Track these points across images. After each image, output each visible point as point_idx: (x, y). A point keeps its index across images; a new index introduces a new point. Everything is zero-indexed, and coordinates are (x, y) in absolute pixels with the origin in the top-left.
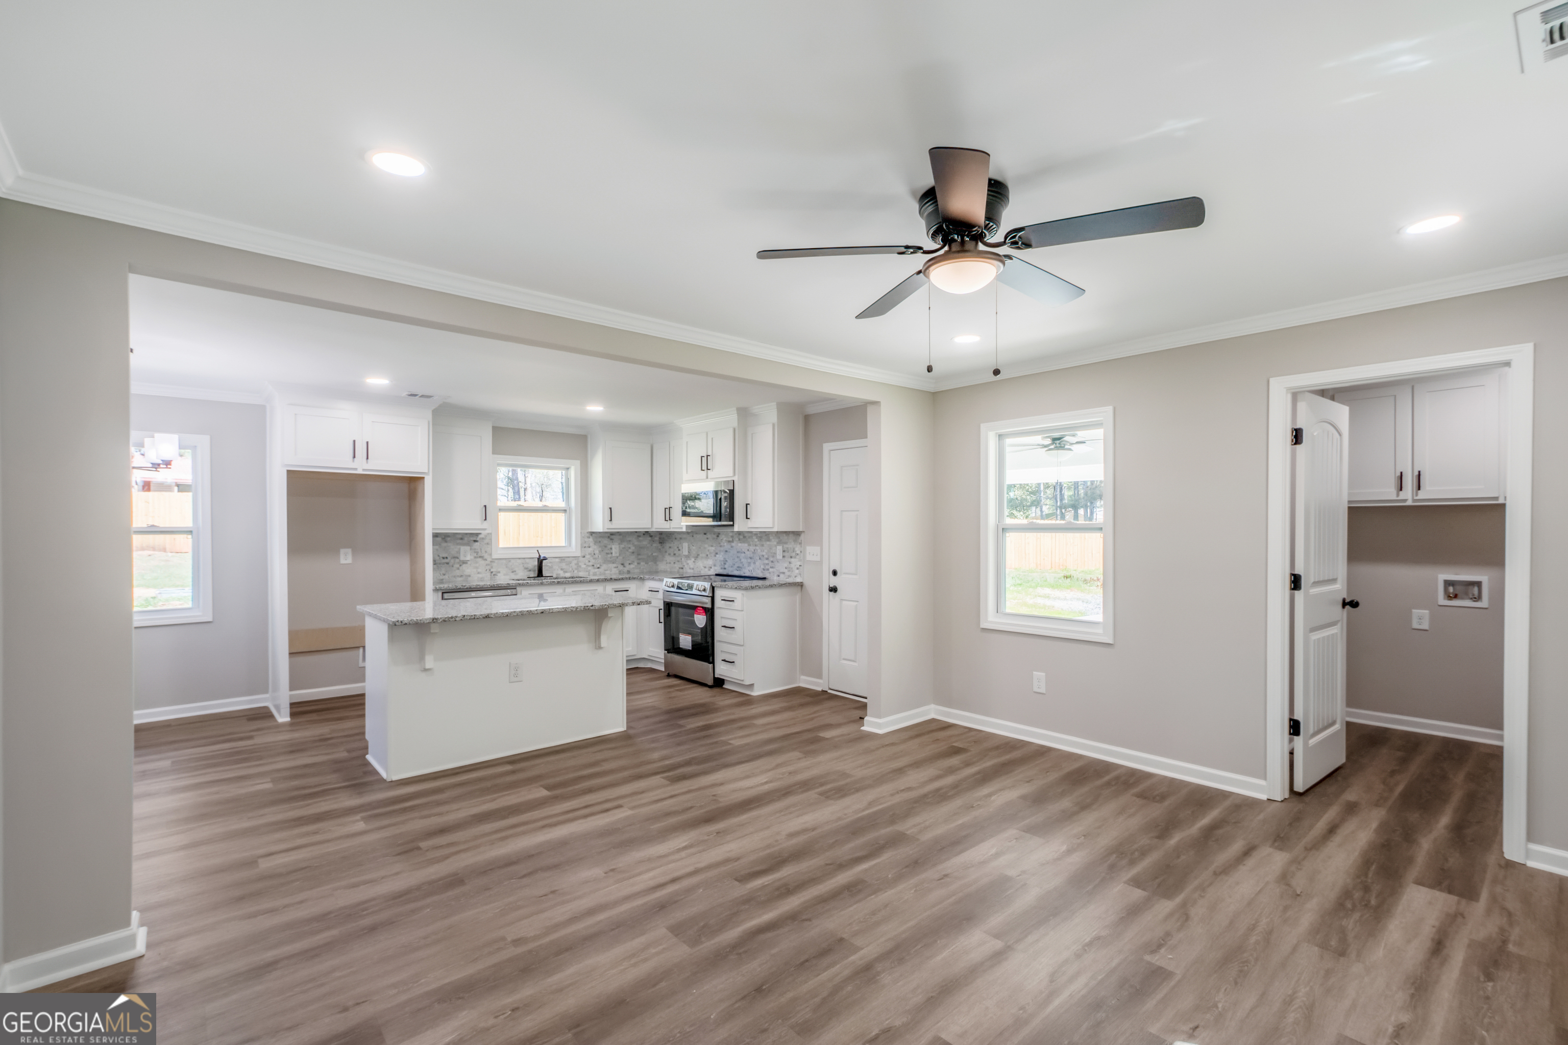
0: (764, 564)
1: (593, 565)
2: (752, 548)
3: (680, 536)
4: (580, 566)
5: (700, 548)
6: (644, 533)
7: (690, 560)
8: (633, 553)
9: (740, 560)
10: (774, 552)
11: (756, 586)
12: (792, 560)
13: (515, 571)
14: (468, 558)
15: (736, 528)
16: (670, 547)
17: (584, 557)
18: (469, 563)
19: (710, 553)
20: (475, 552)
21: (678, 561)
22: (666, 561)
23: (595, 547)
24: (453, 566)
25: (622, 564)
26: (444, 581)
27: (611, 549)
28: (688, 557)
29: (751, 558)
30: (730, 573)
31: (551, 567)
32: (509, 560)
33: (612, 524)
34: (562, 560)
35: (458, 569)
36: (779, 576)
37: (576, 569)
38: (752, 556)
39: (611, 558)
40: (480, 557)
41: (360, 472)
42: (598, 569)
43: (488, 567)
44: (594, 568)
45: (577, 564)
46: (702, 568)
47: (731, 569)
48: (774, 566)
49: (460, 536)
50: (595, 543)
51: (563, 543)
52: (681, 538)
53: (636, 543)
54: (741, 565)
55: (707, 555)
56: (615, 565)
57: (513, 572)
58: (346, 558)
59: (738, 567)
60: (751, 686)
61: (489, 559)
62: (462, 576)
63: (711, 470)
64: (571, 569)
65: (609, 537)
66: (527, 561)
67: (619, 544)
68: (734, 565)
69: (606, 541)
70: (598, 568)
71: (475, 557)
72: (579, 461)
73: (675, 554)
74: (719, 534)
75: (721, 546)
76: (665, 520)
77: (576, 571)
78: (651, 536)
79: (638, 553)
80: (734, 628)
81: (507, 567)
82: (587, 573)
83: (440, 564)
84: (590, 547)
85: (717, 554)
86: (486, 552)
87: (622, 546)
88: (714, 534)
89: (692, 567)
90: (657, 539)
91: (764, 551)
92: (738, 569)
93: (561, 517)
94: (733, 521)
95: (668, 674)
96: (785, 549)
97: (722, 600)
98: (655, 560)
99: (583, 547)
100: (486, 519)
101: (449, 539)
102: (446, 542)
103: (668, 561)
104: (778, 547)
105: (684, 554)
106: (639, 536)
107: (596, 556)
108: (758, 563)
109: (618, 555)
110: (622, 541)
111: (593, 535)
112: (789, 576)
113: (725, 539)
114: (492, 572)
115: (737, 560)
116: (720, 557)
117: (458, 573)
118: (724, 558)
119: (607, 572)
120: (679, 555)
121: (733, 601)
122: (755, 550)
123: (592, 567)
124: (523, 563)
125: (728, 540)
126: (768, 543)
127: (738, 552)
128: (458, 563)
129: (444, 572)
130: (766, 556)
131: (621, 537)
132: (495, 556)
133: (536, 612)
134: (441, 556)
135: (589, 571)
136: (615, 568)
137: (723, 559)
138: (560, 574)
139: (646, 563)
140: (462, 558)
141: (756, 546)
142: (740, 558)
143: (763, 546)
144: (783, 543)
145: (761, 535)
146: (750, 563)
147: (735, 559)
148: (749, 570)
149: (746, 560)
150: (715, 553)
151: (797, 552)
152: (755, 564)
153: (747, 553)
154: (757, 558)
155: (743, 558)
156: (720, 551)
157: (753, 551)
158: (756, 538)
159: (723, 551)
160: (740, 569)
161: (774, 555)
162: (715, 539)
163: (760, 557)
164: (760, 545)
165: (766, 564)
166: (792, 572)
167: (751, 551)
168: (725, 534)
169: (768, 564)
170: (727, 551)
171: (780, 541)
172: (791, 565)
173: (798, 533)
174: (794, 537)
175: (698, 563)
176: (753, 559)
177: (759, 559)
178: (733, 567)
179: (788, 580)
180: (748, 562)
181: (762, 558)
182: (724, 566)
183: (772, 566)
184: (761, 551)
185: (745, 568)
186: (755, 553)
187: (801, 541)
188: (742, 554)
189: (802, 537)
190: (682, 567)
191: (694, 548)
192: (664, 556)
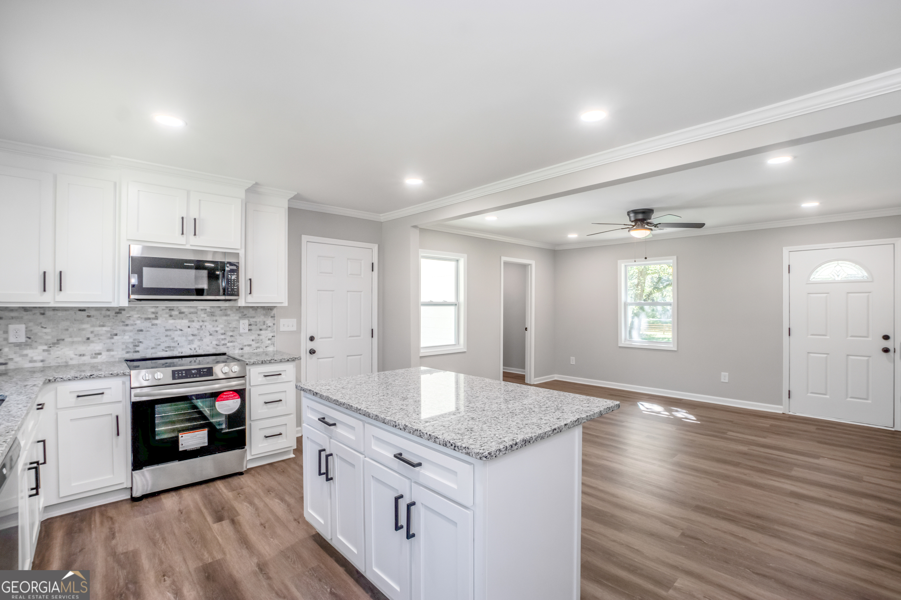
0: (218, 340)
9: (173, 339)
10: (234, 326)
12: (262, 332)
15: (241, 302)
19: (97, 335)
29: (193, 335)
36: (242, 349)
38: (196, 332)
46: (77, 357)
48: (234, 340)
54: (173, 344)
55: (88, 339)
59: (169, 347)
75: (127, 325)
80: (281, 400)
85: (116, 335)
91: (217, 326)
92: (167, 349)
96: (252, 323)
104: (241, 321)
105: (12, 340)
108: (207, 339)
112: (257, 348)
113: (137, 316)
115: (164, 339)
116: (126, 338)
118: (134, 339)
122: (201, 326)
125: (146, 316)
126: (225, 318)
127: (166, 330)
130: (223, 332)
141: (203, 321)
142: (173, 336)
143: (216, 321)
144: (248, 317)
145: (213, 310)
146: (192, 340)
147: (160, 339)
148: (191, 349)
149: (184, 338)
150: (111, 335)
151: (269, 325)
152: (202, 340)
153: (186, 330)
154: (205, 334)
155: (179, 336)
156: (124, 331)
157: (198, 328)
158: (205, 314)
159: (131, 331)
160: (172, 348)
161: (236, 329)
162: (111, 317)
163: (211, 333)
164: (211, 321)
165: (221, 339)
166: (262, 343)
167: (195, 327)
168: (137, 309)
169: (225, 339)
170: (141, 331)
171: (244, 315)
172: (261, 337)
173: (269, 308)
174: (264, 312)
175: (59, 351)
176: (199, 335)
177: (209, 335)
178: (156, 348)
179: (256, 351)
180: (189, 340)
181: (215, 333)
182: (135, 348)
183: (231, 340)
184: (213, 326)
185: (182, 347)
186: (202, 330)
187: (274, 314)
188: (176, 332)
189: (275, 311)
190: (3, 362)
191: (47, 333)
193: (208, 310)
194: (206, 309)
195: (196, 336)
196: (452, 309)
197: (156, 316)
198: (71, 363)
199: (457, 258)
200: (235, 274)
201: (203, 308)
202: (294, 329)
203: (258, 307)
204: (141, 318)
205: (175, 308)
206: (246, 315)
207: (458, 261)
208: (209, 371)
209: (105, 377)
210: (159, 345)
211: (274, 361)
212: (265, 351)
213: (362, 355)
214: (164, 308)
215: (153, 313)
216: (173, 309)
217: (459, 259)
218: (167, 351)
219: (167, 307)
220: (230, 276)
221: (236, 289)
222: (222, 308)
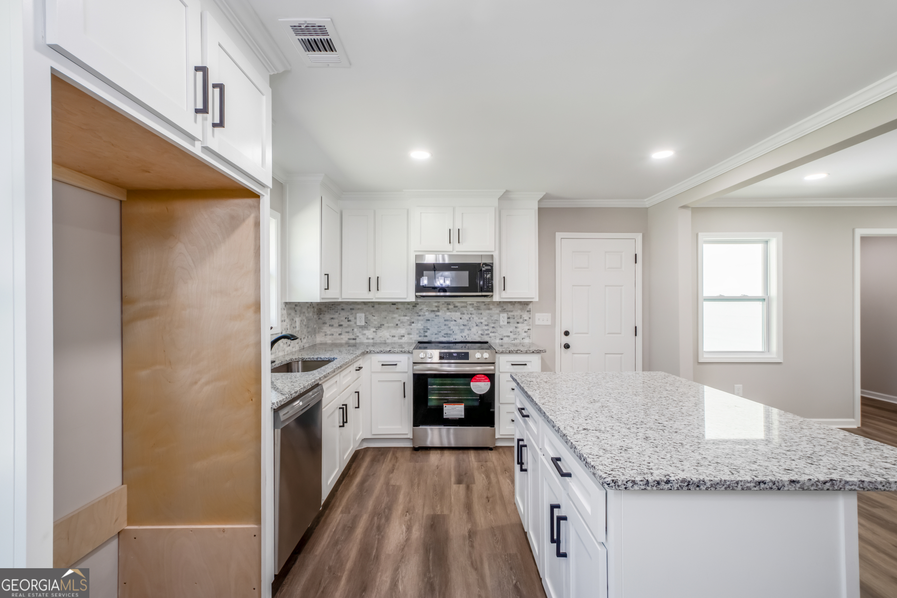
0: (482, 330)
3: (351, 307)
5: (385, 318)
9: (450, 327)
10: (496, 319)
12: (519, 325)
15: (496, 298)
19: (402, 322)
21: (348, 332)
29: (464, 325)
36: (502, 339)
38: (466, 323)
46: (391, 337)
47: (437, 336)
48: (495, 331)
54: (449, 332)
55: (397, 325)
59: (447, 334)
75: (420, 316)
76: (370, 290)
85: (413, 323)
91: (482, 319)
92: (445, 336)
94: (493, 292)
95: (415, 448)
96: (510, 316)
104: (501, 315)
105: (358, 324)
108: (474, 329)
112: (515, 339)
113: (425, 309)
115: (443, 327)
116: (419, 325)
118: (424, 327)
122: (470, 318)
125: (431, 309)
126: (488, 311)
127: (445, 321)
130: (486, 323)
141: (471, 314)
142: (450, 325)
143: (481, 314)
144: (507, 311)
145: (479, 305)
146: (463, 330)
147: (441, 327)
148: (462, 336)
149: (457, 327)
150: (410, 323)
151: (525, 319)
152: (471, 330)
153: (459, 321)
154: (472, 325)
155: (454, 325)
156: (418, 320)
157: (467, 319)
158: (472, 308)
159: (422, 320)
160: (449, 335)
161: (496, 321)
162: (410, 309)
163: (477, 324)
164: (477, 314)
165: (485, 330)
166: (519, 335)
167: (466, 319)
168: (426, 304)
169: (488, 330)
170: (429, 320)
171: (504, 309)
172: (518, 330)
173: (525, 303)
174: (521, 307)
175: (381, 332)
176: (468, 326)
177: (476, 325)
178: (438, 334)
179: (513, 342)
180: (461, 329)
181: (480, 325)
182: (425, 334)
183: (493, 331)
184: (479, 319)
185: (456, 334)
186: (470, 321)
187: (530, 309)
188: (452, 322)
189: (530, 306)
190: (354, 338)
191: (375, 320)
192: (320, 328)
193: (475, 305)
194: (473, 304)
195: (466, 326)
196: (759, 304)
197: (438, 309)
198: (388, 341)
199: (766, 238)
200: (490, 273)
201: (470, 303)
202: (549, 323)
203: (515, 302)
204: (429, 310)
205: (451, 303)
206: (505, 309)
207: (767, 242)
208: (466, 356)
209: (397, 353)
210: (440, 332)
211: (520, 351)
212: (521, 342)
213: (623, 354)
214: (444, 303)
215: (436, 307)
216: (450, 304)
217: (769, 240)
218: (445, 337)
219: (445, 302)
220: (485, 275)
221: (490, 286)
222: (486, 303)
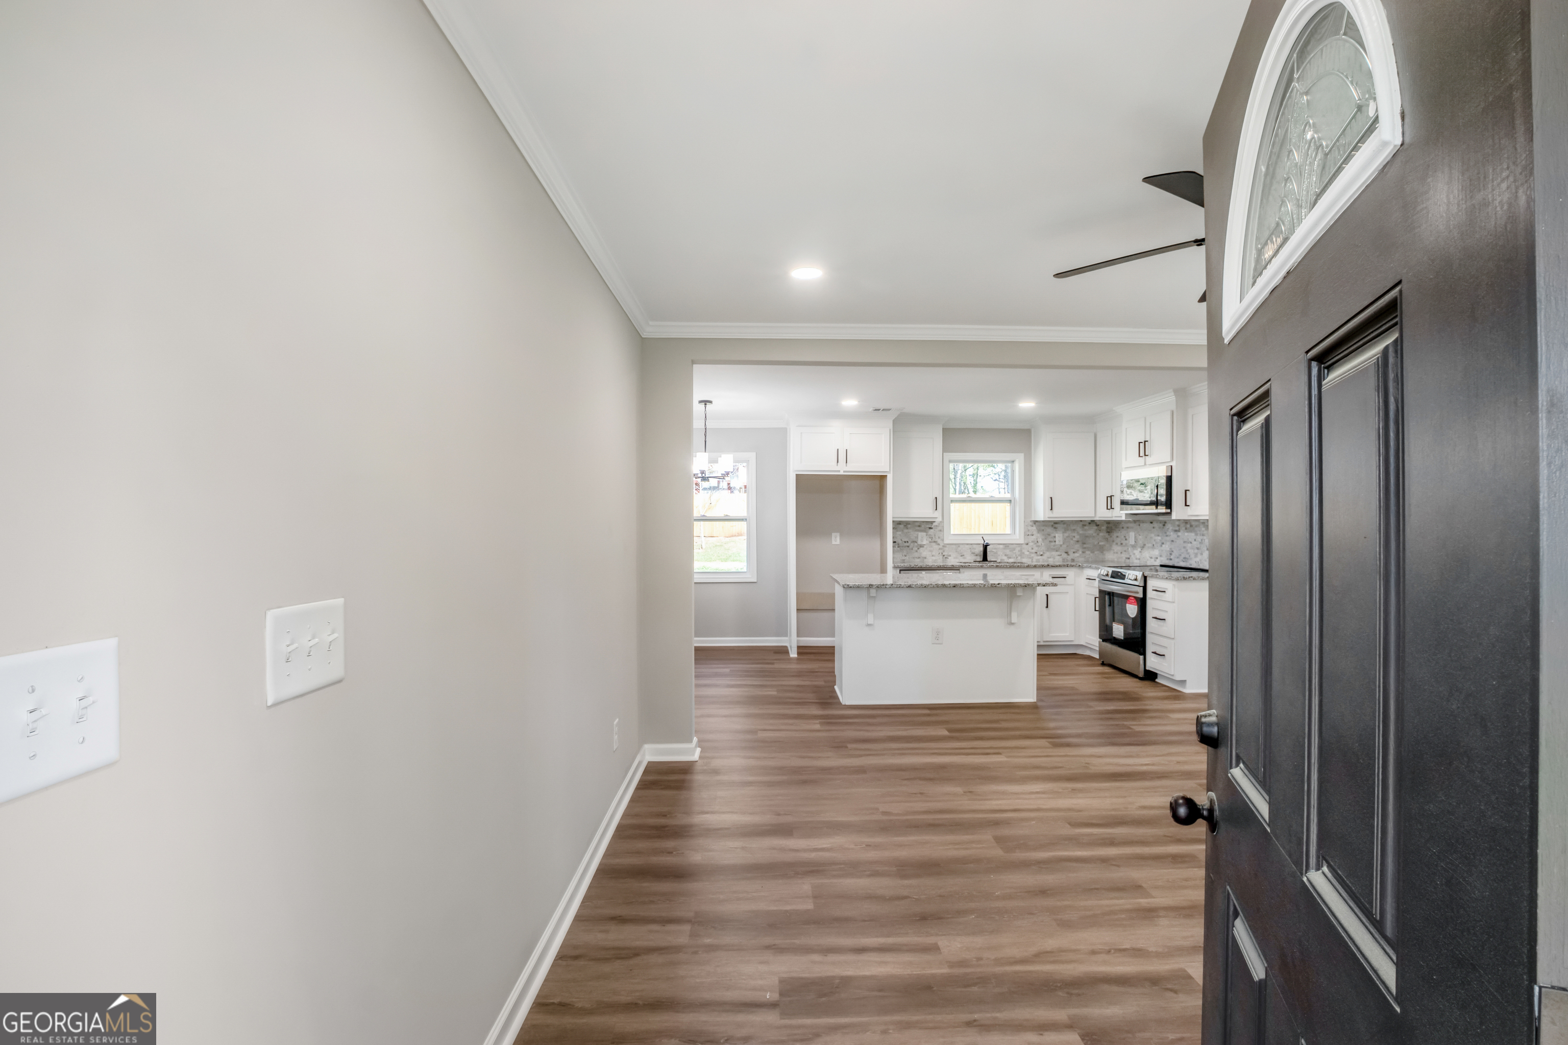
1: (1036, 553)
2: (1199, 538)
3: (1127, 525)
4: (1024, 553)
5: (1146, 537)
6: (1089, 522)
7: (1137, 550)
8: (1078, 541)
9: (1187, 550)
11: (1189, 577)
13: (964, 555)
14: (925, 542)
15: (1174, 516)
16: (1117, 537)
17: (1027, 544)
18: (925, 546)
19: (1156, 543)
20: (930, 538)
21: (1125, 551)
22: (1114, 550)
23: (1039, 535)
24: (912, 549)
25: (1066, 553)
26: (906, 561)
27: (1055, 537)
28: (1134, 547)
29: (1198, 549)
30: (1176, 565)
31: (996, 553)
32: (958, 545)
33: (1052, 513)
34: (1006, 546)
35: (917, 551)
37: (1019, 555)
38: (1199, 546)
39: (1054, 546)
40: (934, 542)
41: (842, 473)
42: (1041, 557)
43: (941, 551)
44: (1038, 556)
45: (1021, 551)
46: (1149, 558)
47: (1177, 560)
49: (918, 524)
50: (1039, 531)
51: (1008, 531)
52: (1128, 528)
53: (1081, 532)
54: (1187, 556)
55: (1153, 545)
56: (1058, 553)
57: (961, 556)
58: (836, 540)
59: (1185, 558)
60: (1183, 682)
61: (942, 544)
62: (919, 558)
63: (1149, 456)
64: (1014, 555)
65: (1052, 526)
66: (975, 546)
67: (1063, 533)
68: (1180, 555)
69: (1049, 530)
70: (1042, 555)
71: (930, 542)
72: (1023, 454)
73: (1122, 544)
74: (1165, 522)
75: (1167, 536)
76: (1107, 509)
77: (1019, 558)
78: (1098, 525)
79: (1083, 542)
80: (1164, 619)
81: (956, 551)
82: (1030, 560)
83: (902, 547)
84: (1033, 535)
85: (1163, 544)
86: (939, 537)
87: (1066, 535)
88: (1160, 523)
89: (1138, 557)
90: (1104, 528)
92: (1184, 560)
93: (1007, 505)
94: (1171, 508)
95: (1103, 662)
97: (1153, 590)
98: (1102, 549)
99: (1027, 535)
100: (936, 509)
101: (909, 526)
102: (907, 528)
103: (1115, 551)
105: (1130, 543)
106: (1084, 525)
107: (1040, 544)
109: (1061, 543)
110: (1066, 530)
111: (1037, 523)
113: (1171, 528)
114: (944, 556)
115: (1183, 550)
116: (1166, 547)
117: (916, 555)
118: (1170, 549)
119: (1050, 559)
120: (1126, 545)
121: (1165, 592)
123: (1035, 554)
124: (970, 548)
125: (1174, 528)
127: (1184, 542)
128: (917, 547)
129: (905, 554)
131: (1065, 526)
132: (946, 542)
133: (949, 586)
134: (903, 540)
135: (1032, 558)
136: (1059, 555)
137: (1168, 549)
138: (1004, 560)
139: (1091, 553)
140: (919, 542)
141: (1203, 535)
158: (1204, 527)
185: (1192, 559)
186: (1202, 543)
188: (1188, 544)
190: (1128, 557)
191: (1141, 538)
192: (1111, 546)
